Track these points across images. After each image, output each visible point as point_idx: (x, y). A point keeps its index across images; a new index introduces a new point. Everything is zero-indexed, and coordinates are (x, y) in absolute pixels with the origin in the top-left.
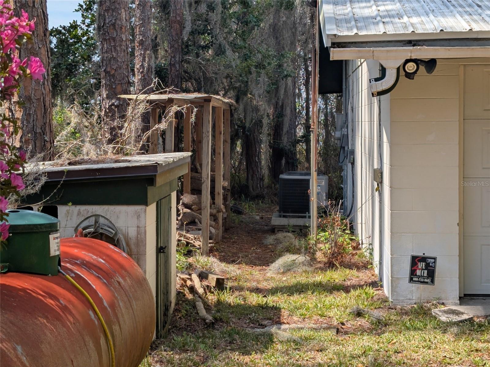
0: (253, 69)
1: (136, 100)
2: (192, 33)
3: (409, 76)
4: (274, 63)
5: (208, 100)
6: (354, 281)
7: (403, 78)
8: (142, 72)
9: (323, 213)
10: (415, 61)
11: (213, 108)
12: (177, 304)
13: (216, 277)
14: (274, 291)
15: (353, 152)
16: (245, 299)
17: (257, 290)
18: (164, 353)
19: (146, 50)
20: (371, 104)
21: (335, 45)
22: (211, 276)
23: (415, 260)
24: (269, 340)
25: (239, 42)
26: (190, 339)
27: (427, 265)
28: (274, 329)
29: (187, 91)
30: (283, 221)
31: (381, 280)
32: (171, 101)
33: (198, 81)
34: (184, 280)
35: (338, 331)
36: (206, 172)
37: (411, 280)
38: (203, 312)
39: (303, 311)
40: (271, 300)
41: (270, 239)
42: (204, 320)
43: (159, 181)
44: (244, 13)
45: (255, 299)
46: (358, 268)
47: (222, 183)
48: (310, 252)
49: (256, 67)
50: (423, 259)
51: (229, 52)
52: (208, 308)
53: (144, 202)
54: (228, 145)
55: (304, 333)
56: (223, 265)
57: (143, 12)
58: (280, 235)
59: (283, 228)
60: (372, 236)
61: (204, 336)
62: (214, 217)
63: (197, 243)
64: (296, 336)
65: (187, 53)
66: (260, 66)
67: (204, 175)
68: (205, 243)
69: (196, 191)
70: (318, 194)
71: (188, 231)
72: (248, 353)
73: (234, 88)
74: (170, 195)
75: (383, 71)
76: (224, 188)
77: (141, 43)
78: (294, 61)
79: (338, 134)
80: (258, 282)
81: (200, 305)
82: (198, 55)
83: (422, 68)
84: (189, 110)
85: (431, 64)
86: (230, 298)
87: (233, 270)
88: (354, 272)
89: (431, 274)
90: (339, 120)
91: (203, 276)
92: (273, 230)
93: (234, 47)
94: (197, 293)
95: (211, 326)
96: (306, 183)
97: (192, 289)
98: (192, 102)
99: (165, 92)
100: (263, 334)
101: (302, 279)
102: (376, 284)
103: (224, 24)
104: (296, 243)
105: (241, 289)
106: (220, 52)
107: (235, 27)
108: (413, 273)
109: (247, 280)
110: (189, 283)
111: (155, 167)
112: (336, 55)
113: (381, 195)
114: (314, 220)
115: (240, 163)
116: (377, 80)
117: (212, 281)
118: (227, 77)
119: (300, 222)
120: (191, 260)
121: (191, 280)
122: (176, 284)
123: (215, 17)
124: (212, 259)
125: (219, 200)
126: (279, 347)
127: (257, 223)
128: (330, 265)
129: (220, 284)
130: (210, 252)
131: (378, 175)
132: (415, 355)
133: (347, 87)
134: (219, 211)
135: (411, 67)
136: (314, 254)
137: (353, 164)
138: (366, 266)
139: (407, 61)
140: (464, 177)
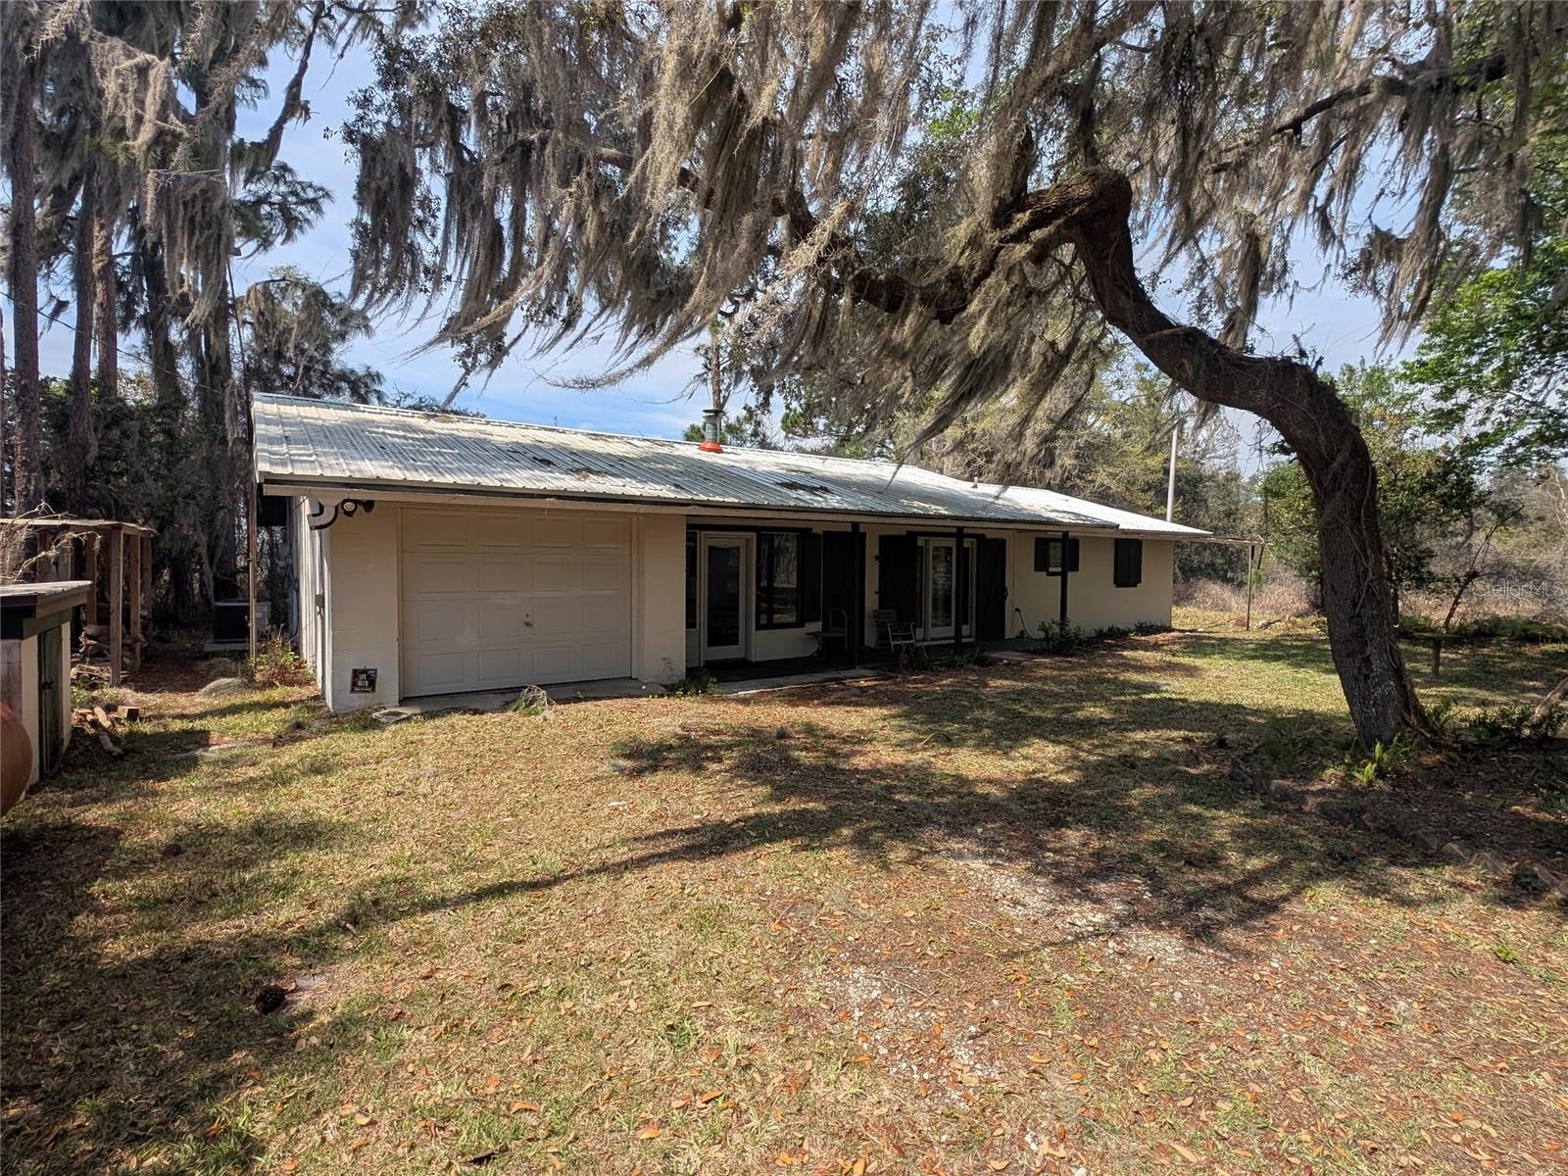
0: (180, 499)
1: (12, 525)
2: (100, 458)
3: (349, 514)
4: (207, 494)
5: (118, 528)
6: (295, 697)
7: (341, 515)
8: (26, 496)
9: (263, 637)
10: (355, 502)
11: (127, 537)
12: (72, 741)
13: (127, 708)
14: (202, 716)
15: (297, 581)
16: (165, 726)
17: (182, 717)
18: (50, 795)
19: (31, 472)
20: (312, 538)
21: (267, 481)
22: (120, 708)
23: (356, 673)
24: (195, 762)
25: (164, 472)
26: (88, 775)
27: (368, 676)
28: (199, 753)
29: (90, 518)
30: (221, 647)
31: (324, 693)
32: (66, 528)
33: (109, 510)
34: (84, 715)
35: (275, 745)
36: (116, 601)
37: (352, 691)
38: (109, 745)
39: (237, 731)
40: (198, 724)
41: (203, 665)
42: (110, 753)
43: (40, 613)
44: (171, 445)
45: (177, 726)
46: (300, 684)
47: (138, 613)
48: (249, 675)
49: (186, 497)
50: (365, 671)
51: (149, 482)
52: (115, 740)
53: (20, 635)
54: (149, 575)
55: (236, 751)
56: (140, 695)
57: (27, 430)
58: (213, 661)
59: (217, 654)
60: (316, 655)
61: (110, 770)
62: (128, 647)
63: (105, 675)
64: (226, 755)
65: (94, 478)
66: (189, 496)
67: (113, 605)
68: (115, 673)
69: (104, 619)
70: (258, 619)
71: (91, 664)
72: (166, 779)
73: (157, 518)
74: (60, 628)
75: (322, 508)
76: (142, 617)
77: (24, 463)
78: (231, 494)
79: (282, 564)
80: (184, 708)
81: (106, 739)
82: (108, 482)
83: (360, 508)
84: (92, 538)
85: (369, 505)
86: (147, 728)
87: (152, 699)
88: (296, 688)
89: (372, 683)
90: (284, 551)
91: (110, 708)
92: (206, 656)
93: (157, 477)
94: (101, 726)
95: (120, 757)
96: (247, 608)
97: (95, 723)
98: (97, 529)
99: (56, 518)
100: (186, 759)
101: (237, 700)
102: (320, 698)
103: (142, 452)
104: (233, 666)
105: (161, 717)
106: (137, 479)
107: (157, 456)
108: (354, 684)
109: (169, 708)
110: (90, 717)
111: (33, 598)
112: (270, 491)
113: (323, 618)
114: (253, 643)
115: (167, 593)
116: (314, 515)
117: (123, 712)
118: (148, 505)
119: (239, 647)
120: (95, 693)
121: (93, 714)
122: (72, 717)
123: (130, 445)
124: (124, 690)
125: (137, 630)
126: (205, 768)
127: (188, 650)
128: (268, 684)
129: (133, 715)
130: (124, 683)
131: (320, 601)
132: (353, 755)
133: (291, 520)
134: (136, 640)
135: (349, 506)
136: (253, 675)
137: (298, 591)
138: (308, 682)
139: (345, 501)
140: (402, 600)
